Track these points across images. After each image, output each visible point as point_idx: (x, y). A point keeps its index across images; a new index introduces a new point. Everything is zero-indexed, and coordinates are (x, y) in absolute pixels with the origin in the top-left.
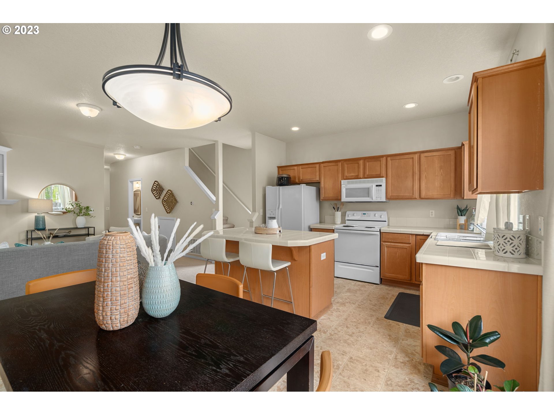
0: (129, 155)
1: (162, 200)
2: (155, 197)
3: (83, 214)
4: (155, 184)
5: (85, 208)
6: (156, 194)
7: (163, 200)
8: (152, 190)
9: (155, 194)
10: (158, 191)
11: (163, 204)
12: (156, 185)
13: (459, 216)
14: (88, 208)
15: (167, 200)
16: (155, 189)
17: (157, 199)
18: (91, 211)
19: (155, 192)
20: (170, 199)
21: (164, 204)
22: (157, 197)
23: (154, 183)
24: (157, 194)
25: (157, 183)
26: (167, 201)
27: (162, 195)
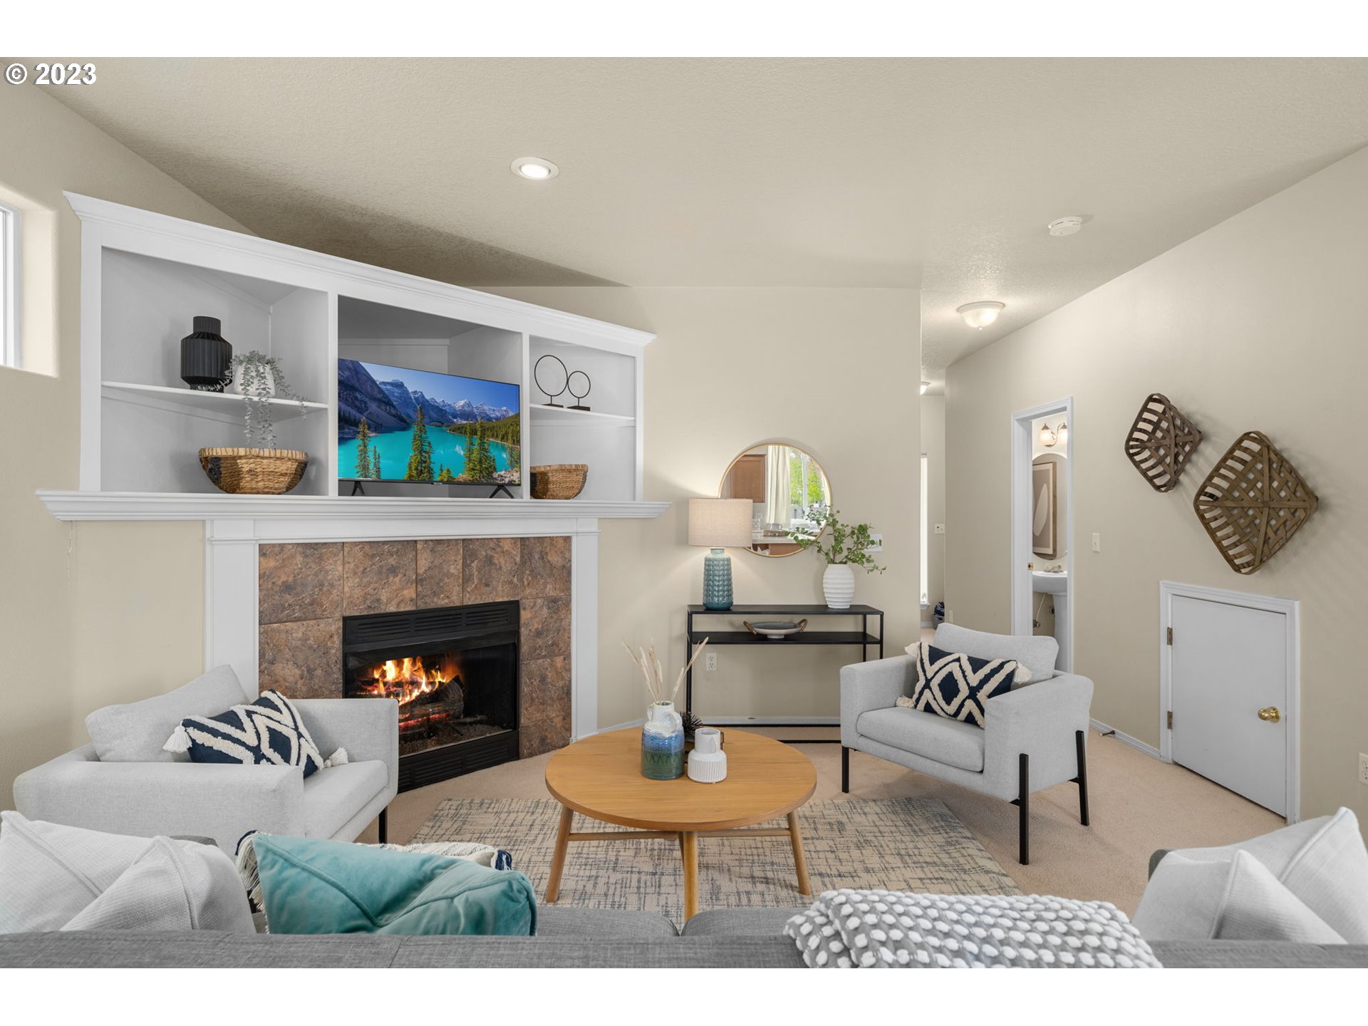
0: (1016, 303)
1: (1199, 495)
2: (1150, 480)
3: (846, 557)
4: (1146, 415)
5: (853, 533)
6: (1153, 467)
7: (1202, 492)
8: (1128, 448)
9: (1144, 466)
10: (1168, 448)
11: (1202, 517)
12: (1155, 418)
14: (863, 530)
15: (1229, 491)
16: (1145, 437)
17: (1158, 488)
18: (873, 543)
19: (1146, 454)
20: (1252, 486)
21: (1207, 516)
22: (1158, 482)
23: (1145, 409)
24: (1160, 461)
25: (1159, 408)
26: (1225, 498)
27: (1188, 467)
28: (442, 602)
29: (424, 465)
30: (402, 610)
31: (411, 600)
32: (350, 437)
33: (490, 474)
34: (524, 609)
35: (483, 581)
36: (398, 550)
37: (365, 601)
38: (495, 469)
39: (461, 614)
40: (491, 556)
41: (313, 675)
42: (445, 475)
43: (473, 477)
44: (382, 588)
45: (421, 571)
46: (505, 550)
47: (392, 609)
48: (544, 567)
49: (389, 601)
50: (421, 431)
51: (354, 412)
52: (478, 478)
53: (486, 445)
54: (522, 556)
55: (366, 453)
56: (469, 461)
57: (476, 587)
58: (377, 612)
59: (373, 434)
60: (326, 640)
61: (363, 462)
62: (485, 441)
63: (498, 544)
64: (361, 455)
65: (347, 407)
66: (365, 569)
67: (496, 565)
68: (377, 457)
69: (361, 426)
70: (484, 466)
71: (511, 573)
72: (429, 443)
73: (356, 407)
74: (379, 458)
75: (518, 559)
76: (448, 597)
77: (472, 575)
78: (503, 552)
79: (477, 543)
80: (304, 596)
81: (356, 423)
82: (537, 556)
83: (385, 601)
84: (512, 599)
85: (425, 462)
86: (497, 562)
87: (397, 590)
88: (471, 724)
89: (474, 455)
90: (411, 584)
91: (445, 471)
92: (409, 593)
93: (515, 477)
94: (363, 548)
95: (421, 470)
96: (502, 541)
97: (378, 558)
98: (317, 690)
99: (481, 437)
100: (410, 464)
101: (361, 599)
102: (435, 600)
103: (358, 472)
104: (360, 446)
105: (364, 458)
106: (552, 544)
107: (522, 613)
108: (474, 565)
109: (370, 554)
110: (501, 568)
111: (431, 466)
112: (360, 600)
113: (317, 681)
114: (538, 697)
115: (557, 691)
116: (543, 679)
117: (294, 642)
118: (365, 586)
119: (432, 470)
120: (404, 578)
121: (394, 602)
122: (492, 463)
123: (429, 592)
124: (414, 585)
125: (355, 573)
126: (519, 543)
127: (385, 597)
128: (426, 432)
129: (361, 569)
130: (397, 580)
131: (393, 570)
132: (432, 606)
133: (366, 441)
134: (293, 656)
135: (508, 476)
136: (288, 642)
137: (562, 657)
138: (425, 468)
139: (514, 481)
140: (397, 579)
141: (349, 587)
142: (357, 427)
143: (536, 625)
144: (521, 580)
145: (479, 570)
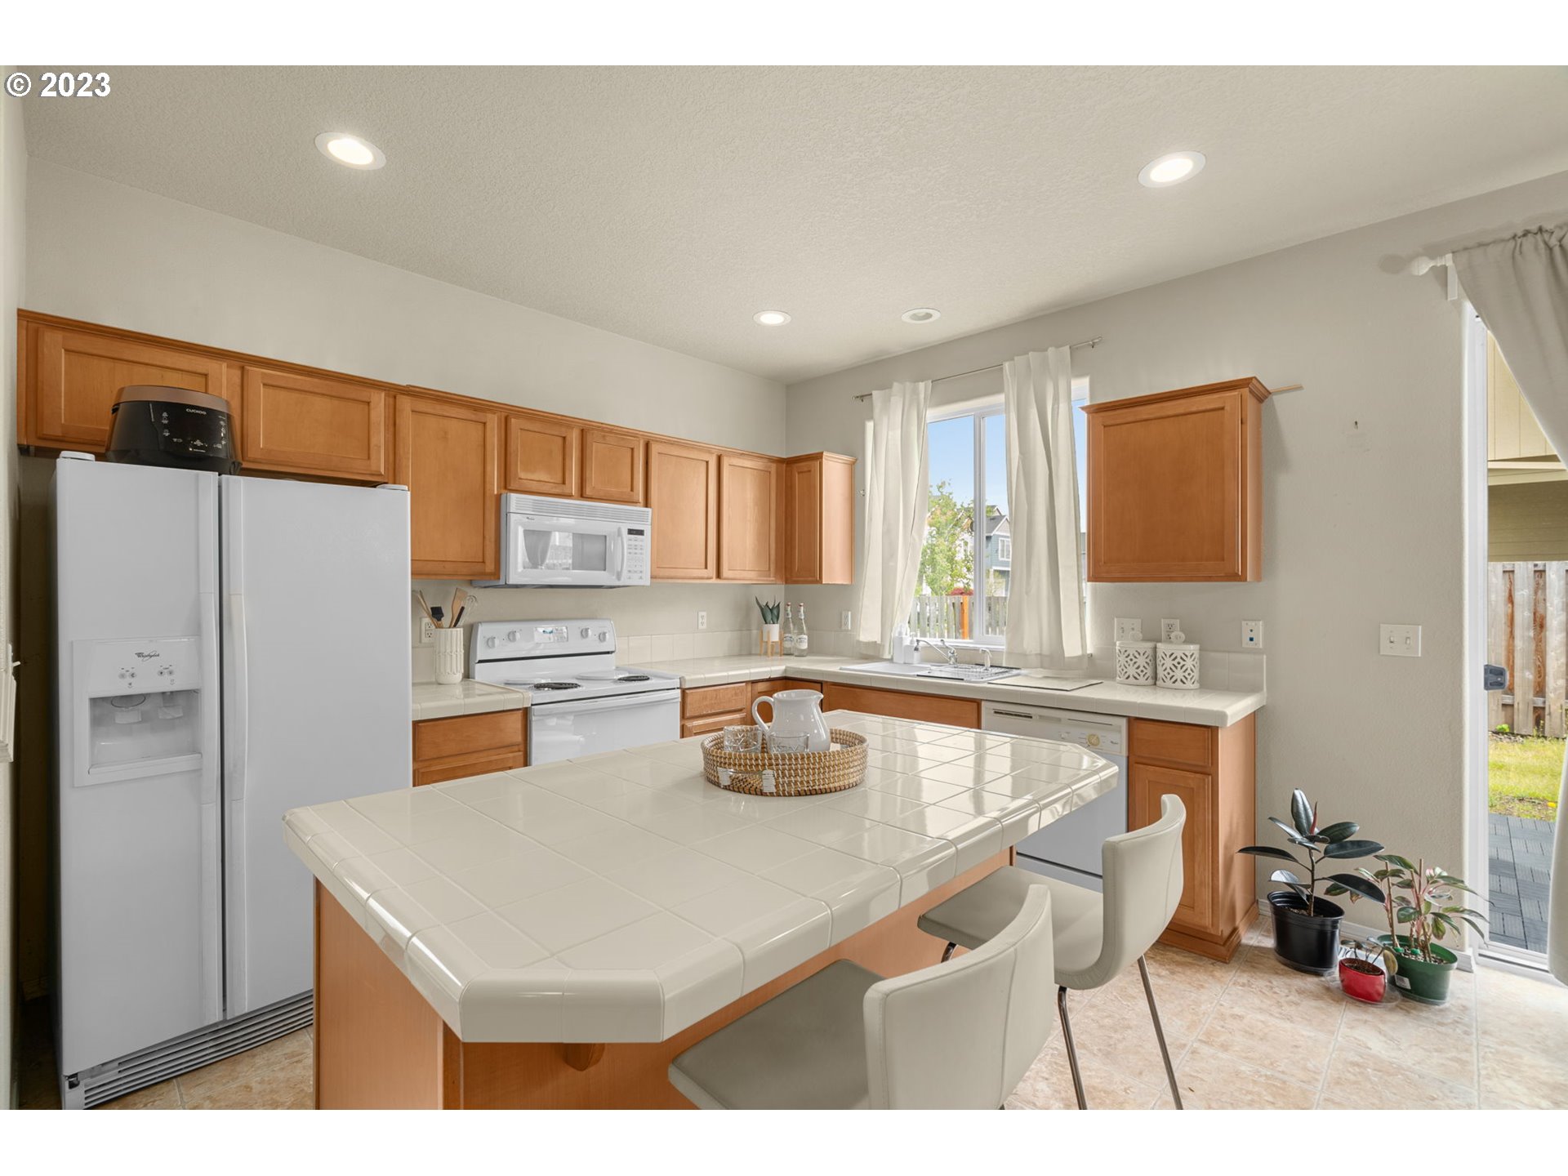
13: (766, 623)
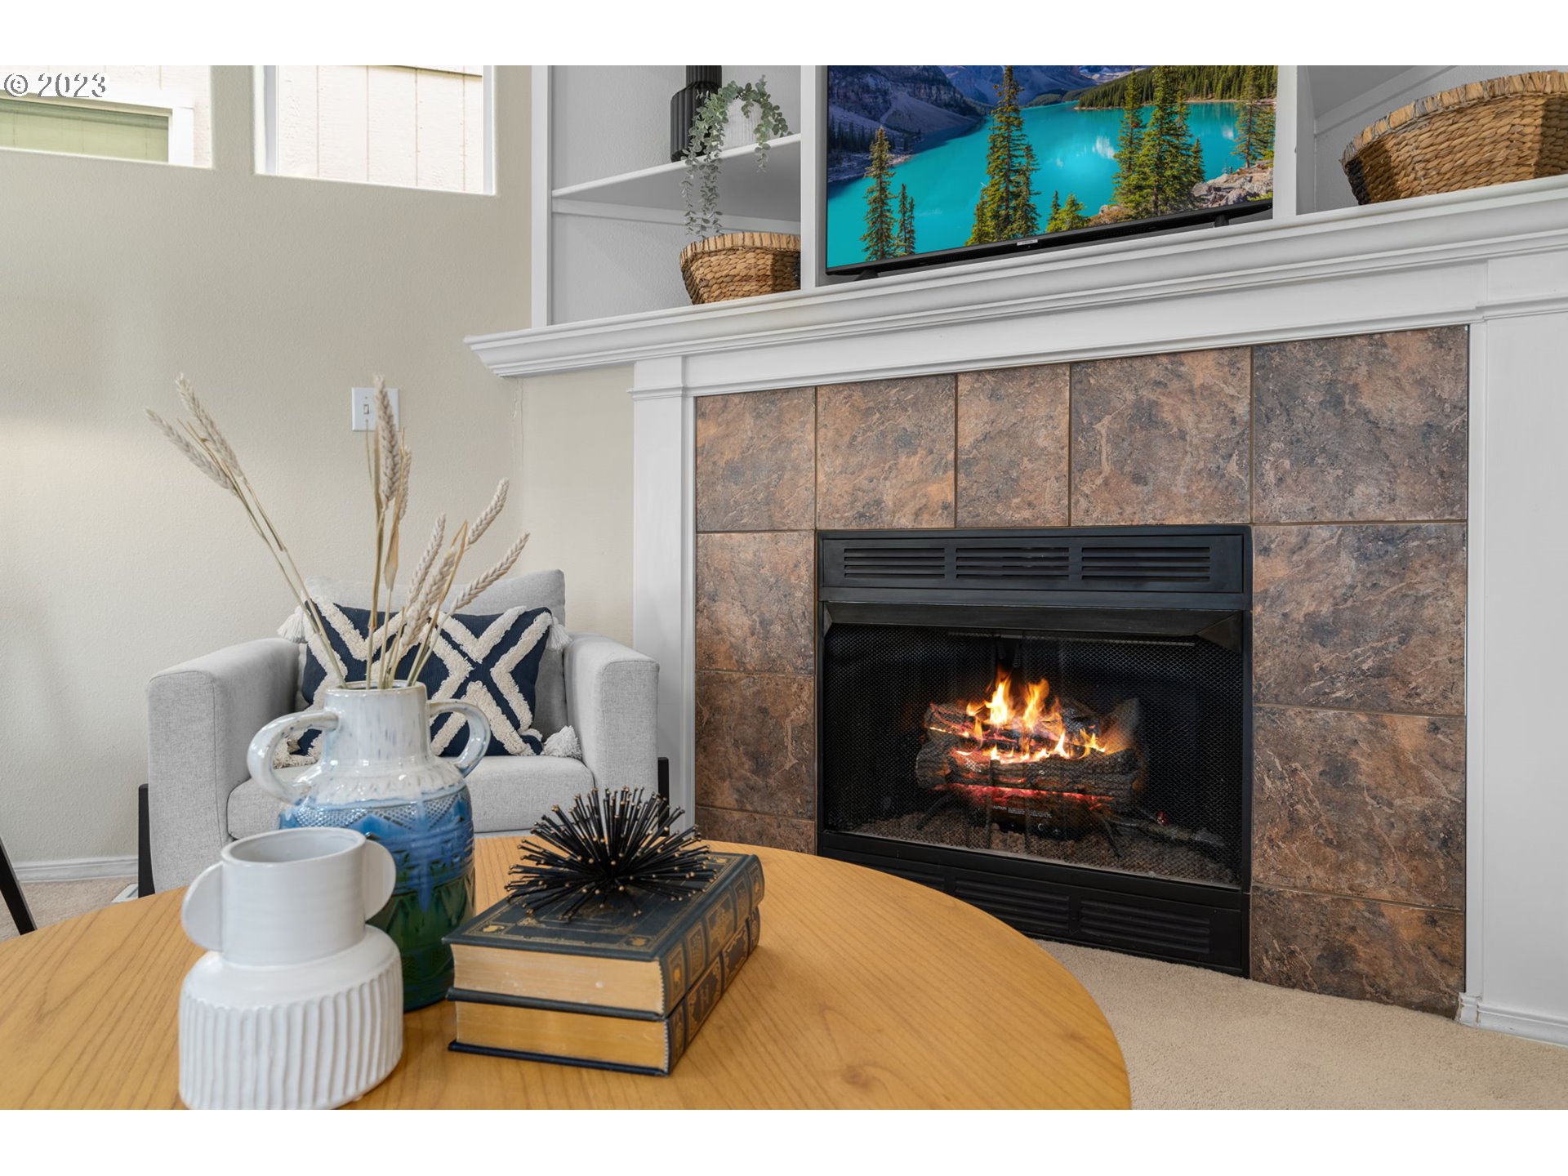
28: (1015, 514)
29: (1013, 203)
30: (925, 526)
31: (945, 507)
32: (852, 176)
33: (1184, 191)
34: (1266, 551)
35: (1127, 469)
36: (917, 398)
37: (853, 503)
38: (1200, 176)
39: (1066, 549)
40: (1154, 404)
41: (768, 632)
42: (1064, 215)
43: (1136, 208)
44: (886, 479)
45: (965, 443)
46: (1196, 384)
47: (904, 522)
48: (1344, 431)
49: (900, 505)
50: (1009, 124)
51: (861, 121)
52: (1151, 206)
53: (1177, 119)
54: (1256, 400)
55: (884, 203)
56: (1129, 168)
57: (1106, 483)
58: (875, 526)
59: (901, 159)
60: (788, 571)
61: (878, 225)
62: (1176, 108)
63: (1172, 372)
64: (874, 210)
65: (846, 113)
66: (854, 438)
67: (1165, 425)
68: (907, 207)
69: (875, 148)
70: (1168, 173)
71: (1215, 449)
72: (1029, 149)
73: (865, 107)
74: (911, 211)
75: (1242, 409)
76: (1030, 504)
77: (1093, 453)
78: (1191, 391)
79: (1111, 372)
80: (755, 486)
81: (862, 144)
82: (1313, 399)
83: (890, 504)
84: (1220, 521)
85: (1017, 196)
86: (1168, 417)
87: (914, 483)
88: (1180, 843)
89: (1144, 151)
90: (945, 472)
91: (1065, 207)
92: (941, 490)
93: (1257, 185)
94: (850, 396)
95: (1008, 216)
96: (1187, 360)
97: (878, 415)
98: (774, 661)
99: (1164, 100)
100: (981, 210)
101: (846, 499)
102: (999, 509)
103: (868, 249)
104: (872, 191)
105: (881, 215)
106: (1376, 359)
107: (1258, 562)
108: (1102, 427)
109: (863, 407)
110: (1182, 435)
111: (1031, 202)
112: (844, 501)
113: (774, 644)
114: (1316, 819)
115: (1399, 825)
116: (1338, 771)
117: (742, 568)
118: (853, 473)
119: (1033, 210)
120: (930, 458)
121: (909, 509)
122: (1191, 161)
123: (984, 492)
124: (951, 473)
125: (836, 447)
126: (1245, 365)
127: (890, 497)
128: (1020, 123)
129: (847, 439)
130: (913, 464)
131: (907, 442)
132: (992, 521)
133: (885, 178)
134: (740, 592)
135: (1237, 184)
136: (734, 567)
137: (1422, 721)
138: (1015, 209)
139: (1256, 195)
140: (915, 460)
141: (827, 474)
142: (867, 151)
143: (1307, 603)
144: (1252, 468)
145: (1115, 441)
